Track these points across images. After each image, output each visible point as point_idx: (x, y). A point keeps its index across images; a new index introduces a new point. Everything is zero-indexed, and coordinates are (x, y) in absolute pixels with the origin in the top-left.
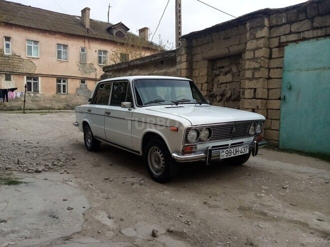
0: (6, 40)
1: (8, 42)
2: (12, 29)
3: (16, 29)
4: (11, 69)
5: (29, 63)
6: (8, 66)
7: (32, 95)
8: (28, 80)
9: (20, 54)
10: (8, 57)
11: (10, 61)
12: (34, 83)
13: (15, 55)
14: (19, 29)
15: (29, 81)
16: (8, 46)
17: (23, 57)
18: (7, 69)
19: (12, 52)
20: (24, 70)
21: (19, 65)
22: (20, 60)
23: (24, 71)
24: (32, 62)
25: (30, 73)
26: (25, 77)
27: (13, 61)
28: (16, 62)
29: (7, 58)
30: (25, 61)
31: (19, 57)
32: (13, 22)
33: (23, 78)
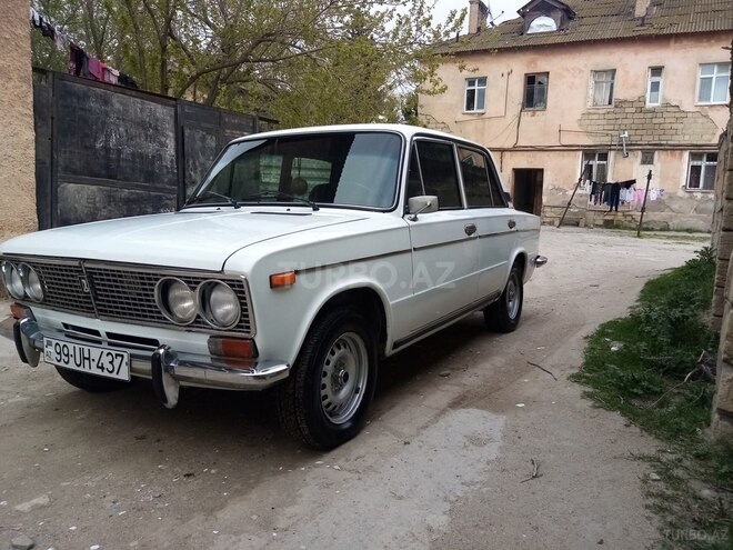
0: (653, 75)
1: (656, 79)
2: (667, 46)
3: (678, 44)
4: (656, 138)
5: (700, 120)
6: (649, 132)
7: (699, 196)
8: (693, 160)
9: (681, 101)
10: (653, 111)
11: (655, 121)
12: (707, 167)
13: (668, 105)
14: (685, 43)
15: (695, 163)
16: (655, 87)
17: (687, 106)
18: (646, 139)
19: (664, 99)
20: (687, 138)
21: (674, 126)
22: (677, 115)
23: (687, 140)
24: (706, 116)
25: (699, 143)
26: (686, 155)
27: (662, 120)
28: (668, 121)
29: (650, 115)
30: (690, 115)
31: (676, 109)
32: (674, 30)
33: (681, 155)
